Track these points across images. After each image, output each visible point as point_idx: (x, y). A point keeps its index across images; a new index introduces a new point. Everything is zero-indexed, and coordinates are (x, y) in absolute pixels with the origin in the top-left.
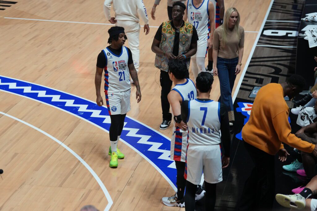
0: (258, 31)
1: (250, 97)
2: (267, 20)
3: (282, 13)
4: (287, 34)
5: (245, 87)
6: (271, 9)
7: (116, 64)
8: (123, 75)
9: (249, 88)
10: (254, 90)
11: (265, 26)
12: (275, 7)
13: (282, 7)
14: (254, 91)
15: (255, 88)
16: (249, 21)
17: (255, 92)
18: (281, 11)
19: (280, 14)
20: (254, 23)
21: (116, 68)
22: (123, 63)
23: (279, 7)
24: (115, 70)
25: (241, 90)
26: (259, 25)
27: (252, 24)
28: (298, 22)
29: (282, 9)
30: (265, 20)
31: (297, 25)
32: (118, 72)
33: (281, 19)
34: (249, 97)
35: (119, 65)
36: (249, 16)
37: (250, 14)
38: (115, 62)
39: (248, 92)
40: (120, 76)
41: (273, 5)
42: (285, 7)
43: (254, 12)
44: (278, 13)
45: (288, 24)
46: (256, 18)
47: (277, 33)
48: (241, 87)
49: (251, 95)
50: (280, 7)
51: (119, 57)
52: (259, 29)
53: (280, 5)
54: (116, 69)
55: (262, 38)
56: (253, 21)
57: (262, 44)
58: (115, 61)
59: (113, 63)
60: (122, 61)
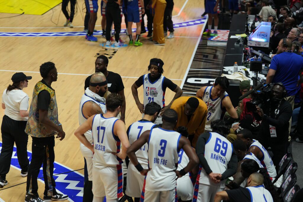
0: (183, 79)
2: (190, 68)
3: (204, 62)
4: (210, 82)
6: (194, 58)
11: (188, 74)
12: (197, 56)
13: (204, 56)
16: (173, 70)
18: (203, 60)
19: (202, 63)
20: (178, 71)
23: (201, 57)
26: (182, 73)
27: (176, 72)
28: (219, 71)
29: (204, 58)
30: (188, 69)
31: (218, 74)
33: (203, 68)
36: (173, 64)
37: (174, 62)
41: (195, 54)
42: (207, 56)
43: (178, 61)
44: (200, 62)
45: (210, 73)
46: (180, 66)
47: (200, 81)
50: (203, 56)
52: (183, 77)
53: (202, 55)
55: (186, 85)
56: (177, 69)
57: (187, 91)
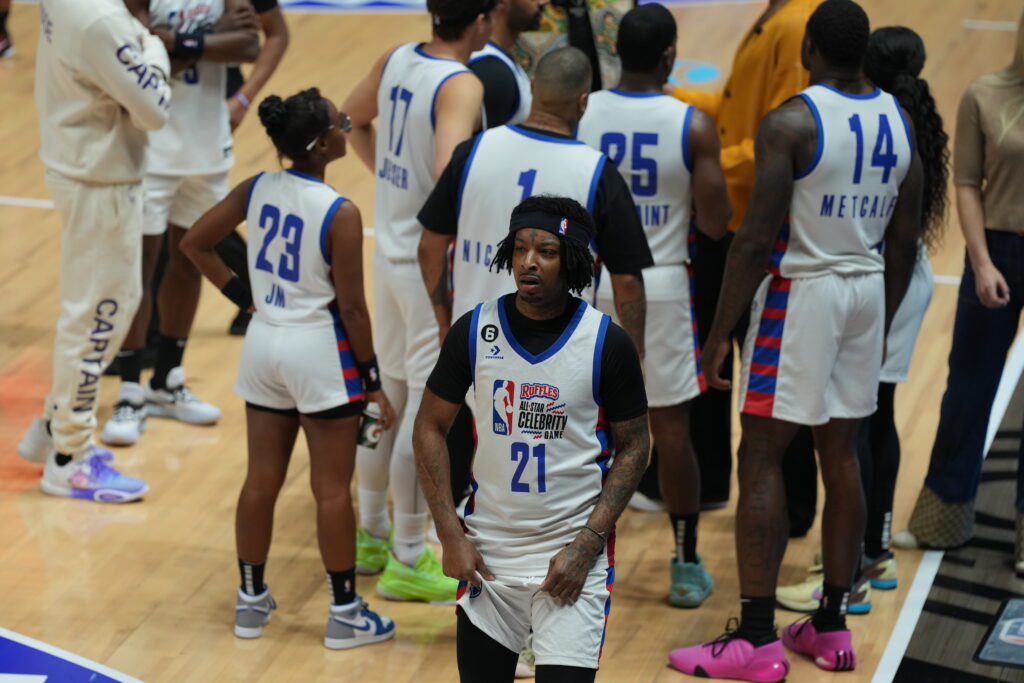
1: (982, 656)
5: (959, 599)
7: (507, 394)
8: (533, 461)
9: (980, 605)
10: (1007, 618)
14: (1006, 625)
15: (1013, 605)
17: (1013, 631)
21: (505, 419)
22: (545, 401)
24: (499, 427)
25: (934, 617)
32: (509, 440)
34: (976, 658)
35: (522, 407)
38: (505, 384)
39: (972, 631)
40: (516, 464)
48: (934, 597)
49: (987, 646)
51: (533, 362)
54: (502, 422)
58: (506, 378)
59: (498, 384)
60: (543, 387)
